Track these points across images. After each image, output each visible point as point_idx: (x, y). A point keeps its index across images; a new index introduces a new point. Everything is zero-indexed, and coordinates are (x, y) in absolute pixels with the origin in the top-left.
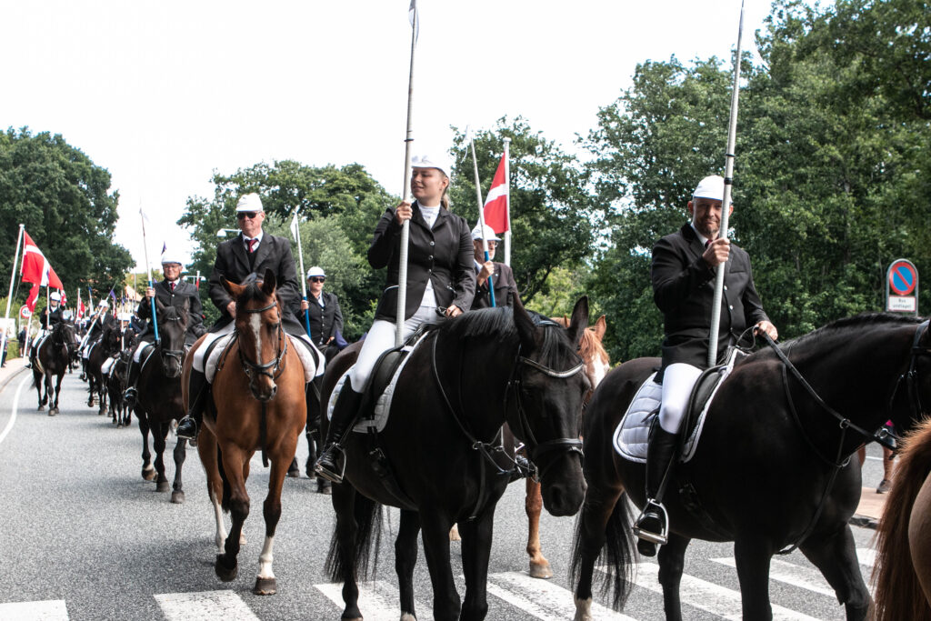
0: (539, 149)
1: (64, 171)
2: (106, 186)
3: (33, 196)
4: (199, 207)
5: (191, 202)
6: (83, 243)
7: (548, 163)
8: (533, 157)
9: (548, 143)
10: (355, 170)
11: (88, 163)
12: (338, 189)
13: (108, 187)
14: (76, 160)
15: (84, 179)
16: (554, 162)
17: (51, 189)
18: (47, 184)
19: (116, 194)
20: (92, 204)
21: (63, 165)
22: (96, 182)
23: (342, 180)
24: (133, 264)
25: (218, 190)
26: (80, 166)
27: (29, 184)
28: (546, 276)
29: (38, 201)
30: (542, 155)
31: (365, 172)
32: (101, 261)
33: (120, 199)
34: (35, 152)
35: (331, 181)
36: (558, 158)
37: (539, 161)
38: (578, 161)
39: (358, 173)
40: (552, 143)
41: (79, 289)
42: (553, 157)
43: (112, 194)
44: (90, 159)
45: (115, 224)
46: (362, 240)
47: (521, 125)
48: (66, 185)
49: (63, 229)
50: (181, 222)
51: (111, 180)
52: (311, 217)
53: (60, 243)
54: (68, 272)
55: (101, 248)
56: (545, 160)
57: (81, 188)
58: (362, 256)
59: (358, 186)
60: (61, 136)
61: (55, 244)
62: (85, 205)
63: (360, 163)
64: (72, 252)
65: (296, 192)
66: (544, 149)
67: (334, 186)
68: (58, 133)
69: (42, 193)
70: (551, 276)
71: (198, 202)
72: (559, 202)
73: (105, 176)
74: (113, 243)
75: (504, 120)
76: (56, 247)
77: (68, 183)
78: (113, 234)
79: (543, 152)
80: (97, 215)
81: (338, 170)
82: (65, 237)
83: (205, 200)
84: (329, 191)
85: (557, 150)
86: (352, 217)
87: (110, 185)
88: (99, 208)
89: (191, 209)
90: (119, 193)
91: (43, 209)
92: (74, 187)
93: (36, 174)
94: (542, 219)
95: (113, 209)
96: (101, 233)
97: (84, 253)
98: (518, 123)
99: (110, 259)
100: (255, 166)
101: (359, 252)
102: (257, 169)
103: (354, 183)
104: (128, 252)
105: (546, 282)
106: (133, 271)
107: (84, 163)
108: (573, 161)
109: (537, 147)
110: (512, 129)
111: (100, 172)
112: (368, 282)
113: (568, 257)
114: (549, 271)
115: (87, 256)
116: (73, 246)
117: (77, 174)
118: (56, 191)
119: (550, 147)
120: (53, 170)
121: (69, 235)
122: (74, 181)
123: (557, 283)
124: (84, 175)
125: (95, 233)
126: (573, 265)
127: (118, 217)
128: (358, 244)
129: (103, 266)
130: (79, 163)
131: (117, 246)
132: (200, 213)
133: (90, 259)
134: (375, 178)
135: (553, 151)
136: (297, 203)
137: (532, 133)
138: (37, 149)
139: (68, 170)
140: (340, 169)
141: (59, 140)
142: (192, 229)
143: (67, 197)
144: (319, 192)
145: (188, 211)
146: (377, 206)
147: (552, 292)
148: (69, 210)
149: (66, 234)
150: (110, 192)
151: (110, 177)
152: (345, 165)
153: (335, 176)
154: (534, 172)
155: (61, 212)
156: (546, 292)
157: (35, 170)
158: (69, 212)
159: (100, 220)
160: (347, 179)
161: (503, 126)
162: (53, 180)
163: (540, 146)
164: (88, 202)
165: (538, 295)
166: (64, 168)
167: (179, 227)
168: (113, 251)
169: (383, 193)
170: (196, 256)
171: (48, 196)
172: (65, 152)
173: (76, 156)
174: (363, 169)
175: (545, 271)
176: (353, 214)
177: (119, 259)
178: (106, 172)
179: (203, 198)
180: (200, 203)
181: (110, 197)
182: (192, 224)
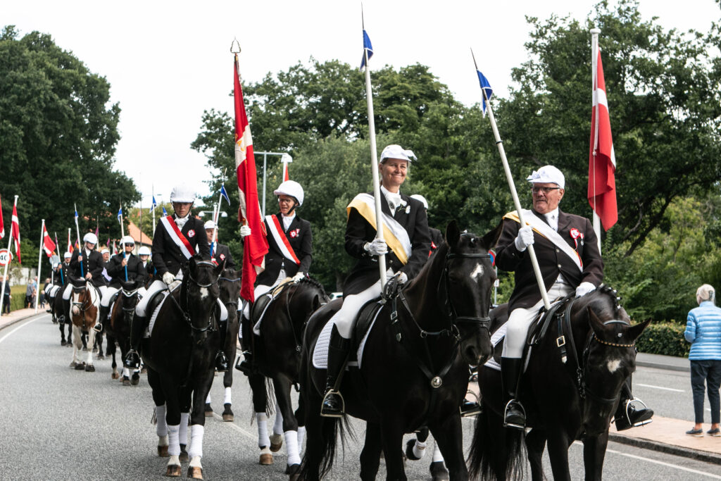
0: (653, 40)
1: (51, 82)
2: (104, 97)
3: (11, 112)
4: (219, 124)
5: (207, 117)
6: (74, 170)
7: (666, 59)
8: (644, 51)
9: (665, 32)
10: (418, 74)
11: (83, 70)
12: (397, 99)
13: (106, 100)
14: (67, 66)
15: (76, 89)
16: (674, 57)
17: (35, 104)
18: (29, 98)
19: (116, 109)
20: (87, 121)
21: (50, 74)
22: (92, 94)
23: (402, 88)
24: (138, 197)
26: (72, 75)
27: (7, 98)
28: (664, 207)
29: (17, 120)
30: (656, 49)
31: (430, 75)
32: (97, 193)
33: (121, 115)
34: (17, 57)
35: (388, 87)
36: (678, 53)
37: (654, 56)
38: (707, 55)
39: (421, 76)
40: (671, 32)
41: (70, 229)
42: (673, 52)
43: (111, 109)
44: (84, 65)
45: (115, 146)
46: (426, 163)
47: (628, 9)
48: (52, 99)
49: (49, 153)
50: (196, 145)
51: (110, 90)
52: (361, 135)
53: (46, 171)
54: (57, 208)
55: (96, 177)
56: (661, 55)
57: (71, 102)
58: (425, 183)
59: (421, 94)
60: (49, 37)
61: (40, 172)
62: (78, 123)
63: (423, 64)
64: (60, 182)
65: (342, 102)
66: (660, 40)
67: (391, 94)
68: (46, 33)
69: (23, 110)
70: (671, 207)
71: (217, 117)
72: (681, 109)
73: (102, 87)
74: (114, 170)
75: (605, 4)
76: (41, 175)
77: (56, 97)
78: (112, 158)
79: (658, 45)
80: (92, 136)
81: (395, 72)
82: (53, 163)
83: (225, 114)
84: (385, 100)
85: (678, 41)
86: (412, 134)
87: (109, 97)
88: (96, 125)
89: (209, 127)
90: (120, 107)
91: (23, 130)
92: (63, 102)
93: (16, 85)
94: (658, 134)
95: (112, 127)
96: (97, 157)
97: (75, 183)
98: (624, 8)
99: (108, 190)
100: (291, 69)
101: (421, 179)
102: (293, 74)
103: (415, 89)
104: (131, 182)
105: (665, 214)
106: (137, 205)
107: (77, 71)
108: (699, 56)
109: (650, 38)
110: (616, 15)
111: (97, 82)
112: (432, 216)
113: (696, 182)
114: (668, 201)
115: (79, 187)
116: (61, 175)
117: (67, 84)
118: (41, 107)
119: (669, 38)
120: (38, 81)
121: (58, 161)
122: (65, 93)
123: (682, 217)
124: (77, 85)
125: (91, 157)
126: (702, 194)
127: (119, 138)
128: (421, 169)
129: (100, 199)
130: (70, 71)
131: (117, 174)
132: (221, 130)
133: (82, 191)
134: (442, 81)
135: (672, 44)
136: (343, 118)
137: (644, 19)
138: (20, 54)
139: (57, 79)
140: (398, 72)
141: (47, 42)
142: (210, 152)
143: (53, 113)
145: (205, 129)
146: (443, 118)
147: (674, 229)
148: (56, 129)
149: (54, 159)
150: (108, 106)
151: (108, 86)
152: (405, 66)
153: (393, 81)
154: (647, 71)
155: (47, 133)
156: (666, 228)
157: (15, 81)
158: (58, 132)
159: (97, 141)
160: (407, 85)
161: (604, 12)
162: (36, 93)
163: (655, 36)
164: (82, 120)
165: (655, 232)
166: (51, 77)
167: (195, 151)
168: (113, 180)
169: (451, 101)
170: (217, 186)
171: (30, 113)
172: (53, 57)
173: (67, 61)
174: (428, 71)
175: (663, 201)
176: (413, 130)
177: (119, 190)
178: (103, 80)
179: (223, 113)
180: (219, 119)
181: (109, 113)
182: (211, 145)
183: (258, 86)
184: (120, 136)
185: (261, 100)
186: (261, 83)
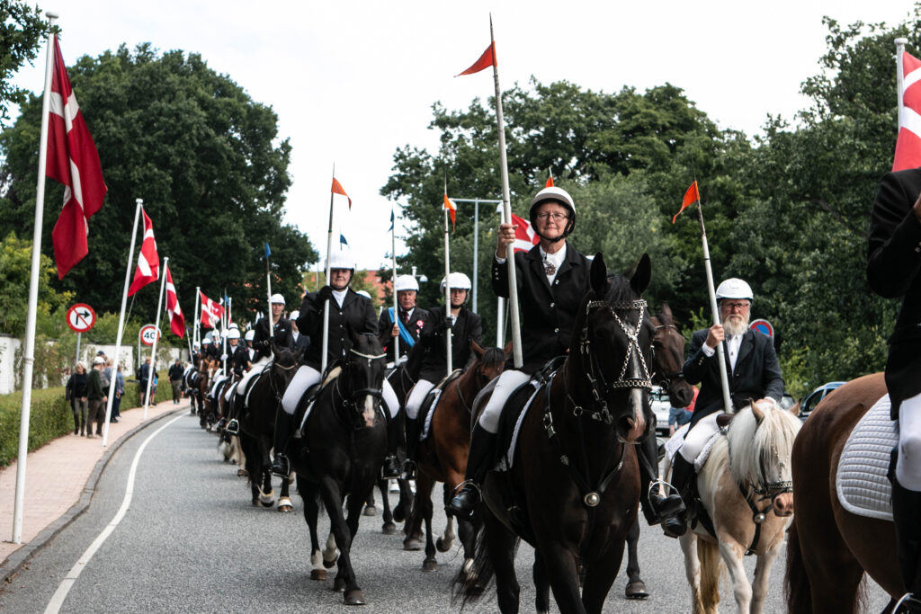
1: (204, 114)
2: (270, 133)
3: (157, 154)
4: (415, 163)
6: (234, 225)
10: (667, 96)
11: (243, 99)
12: (639, 129)
13: (274, 135)
14: (223, 94)
15: (236, 124)
17: (186, 142)
18: (179, 135)
19: (286, 147)
20: (249, 163)
21: (203, 104)
22: (255, 128)
23: (646, 115)
24: (313, 257)
25: (445, 138)
26: (230, 104)
27: (152, 135)
29: (164, 163)
31: (684, 99)
33: (292, 154)
34: (160, 84)
35: (628, 117)
39: (672, 100)
43: (279, 146)
44: (244, 91)
45: (285, 194)
48: (208, 136)
49: (204, 204)
50: (386, 191)
51: (278, 123)
52: (595, 178)
53: (199, 226)
57: (231, 139)
59: (672, 124)
60: (199, 57)
61: (192, 228)
62: (238, 166)
64: (217, 239)
65: (570, 135)
67: (633, 124)
69: (171, 150)
71: (412, 156)
73: (267, 118)
74: (283, 224)
76: (193, 232)
77: (212, 132)
78: (282, 209)
80: (256, 181)
81: (639, 97)
82: (208, 216)
83: (423, 152)
84: (624, 132)
87: (276, 132)
88: (260, 167)
89: (402, 168)
90: (290, 144)
91: (171, 175)
92: (221, 139)
93: (162, 119)
95: (281, 170)
96: (263, 208)
97: (235, 240)
103: (663, 117)
104: (305, 238)
106: (313, 268)
107: (235, 99)
111: (260, 112)
115: (240, 245)
116: (218, 231)
117: (223, 115)
118: (193, 145)
120: (188, 113)
121: (213, 213)
122: (221, 127)
124: (236, 118)
125: (254, 208)
127: (289, 183)
131: (288, 228)
132: (418, 172)
133: (244, 250)
134: (699, 108)
136: (572, 154)
138: (164, 79)
139: (211, 110)
140: (643, 95)
141: (197, 63)
143: (210, 155)
144: (607, 134)
145: (398, 171)
146: (702, 154)
148: (212, 173)
149: (208, 211)
150: (276, 144)
151: (276, 118)
152: (651, 88)
153: (635, 107)
155: (201, 178)
158: (213, 177)
159: (261, 188)
160: (653, 112)
162: (188, 128)
164: (243, 161)
166: (204, 108)
167: (385, 198)
168: (283, 237)
169: (713, 132)
171: (180, 153)
172: (206, 83)
173: (223, 87)
177: (291, 250)
178: (269, 111)
179: (420, 150)
180: (416, 158)
181: (277, 151)
182: (405, 192)
183: (463, 117)
184: (292, 180)
185: (468, 133)
186: (466, 111)
